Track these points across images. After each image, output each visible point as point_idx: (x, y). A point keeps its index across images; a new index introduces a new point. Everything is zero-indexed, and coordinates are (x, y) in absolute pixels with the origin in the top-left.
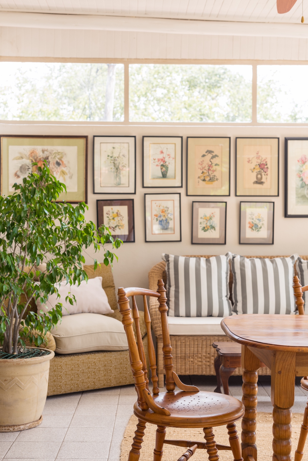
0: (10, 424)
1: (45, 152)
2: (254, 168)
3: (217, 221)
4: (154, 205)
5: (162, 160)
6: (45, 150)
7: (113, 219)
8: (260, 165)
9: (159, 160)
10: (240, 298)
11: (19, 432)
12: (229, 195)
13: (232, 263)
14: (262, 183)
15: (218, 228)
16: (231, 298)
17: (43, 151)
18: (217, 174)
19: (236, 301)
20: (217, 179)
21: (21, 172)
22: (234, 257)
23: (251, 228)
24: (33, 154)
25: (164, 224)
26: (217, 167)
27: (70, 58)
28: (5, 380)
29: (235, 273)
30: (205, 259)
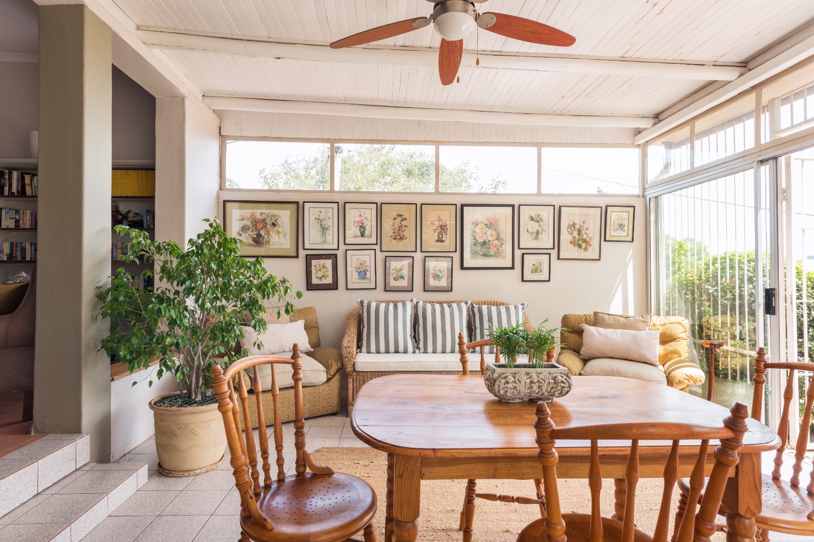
0: (185, 469)
1: (263, 215)
2: (436, 229)
3: (406, 273)
4: (354, 260)
5: (360, 222)
6: (263, 213)
7: (320, 270)
8: (441, 227)
9: (358, 222)
10: (421, 337)
11: (194, 477)
12: (416, 251)
13: (416, 307)
14: (442, 241)
15: (406, 278)
16: (414, 337)
17: (261, 214)
18: (406, 233)
19: (419, 340)
20: (406, 238)
21: (243, 231)
22: (417, 303)
23: (434, 278)
24: (253, 217)
25: (363, 275)
26: (405, 228)
27: (285, 138)
28: (180, 428)
29: (418, 316)
30: (393, 304)
